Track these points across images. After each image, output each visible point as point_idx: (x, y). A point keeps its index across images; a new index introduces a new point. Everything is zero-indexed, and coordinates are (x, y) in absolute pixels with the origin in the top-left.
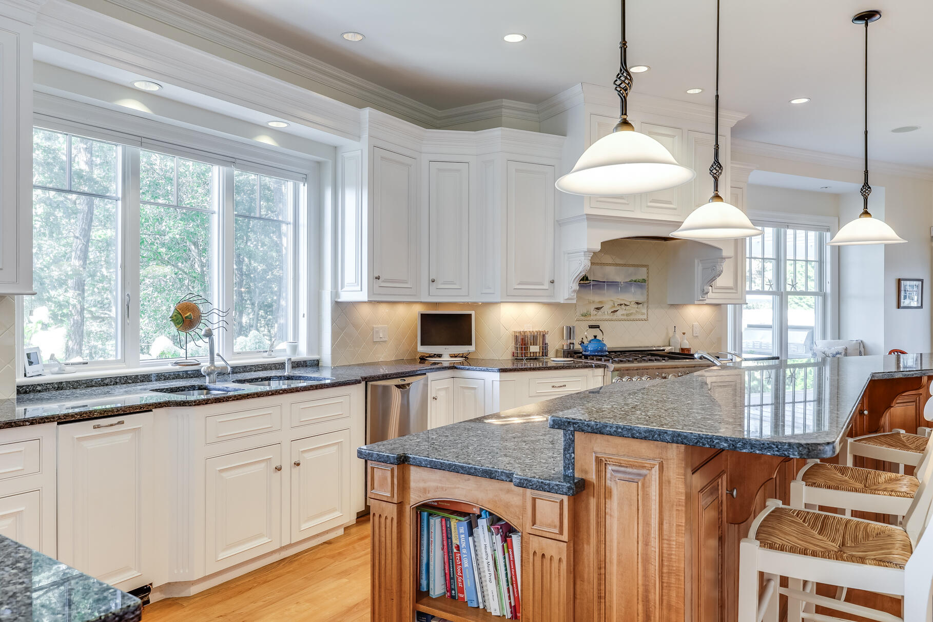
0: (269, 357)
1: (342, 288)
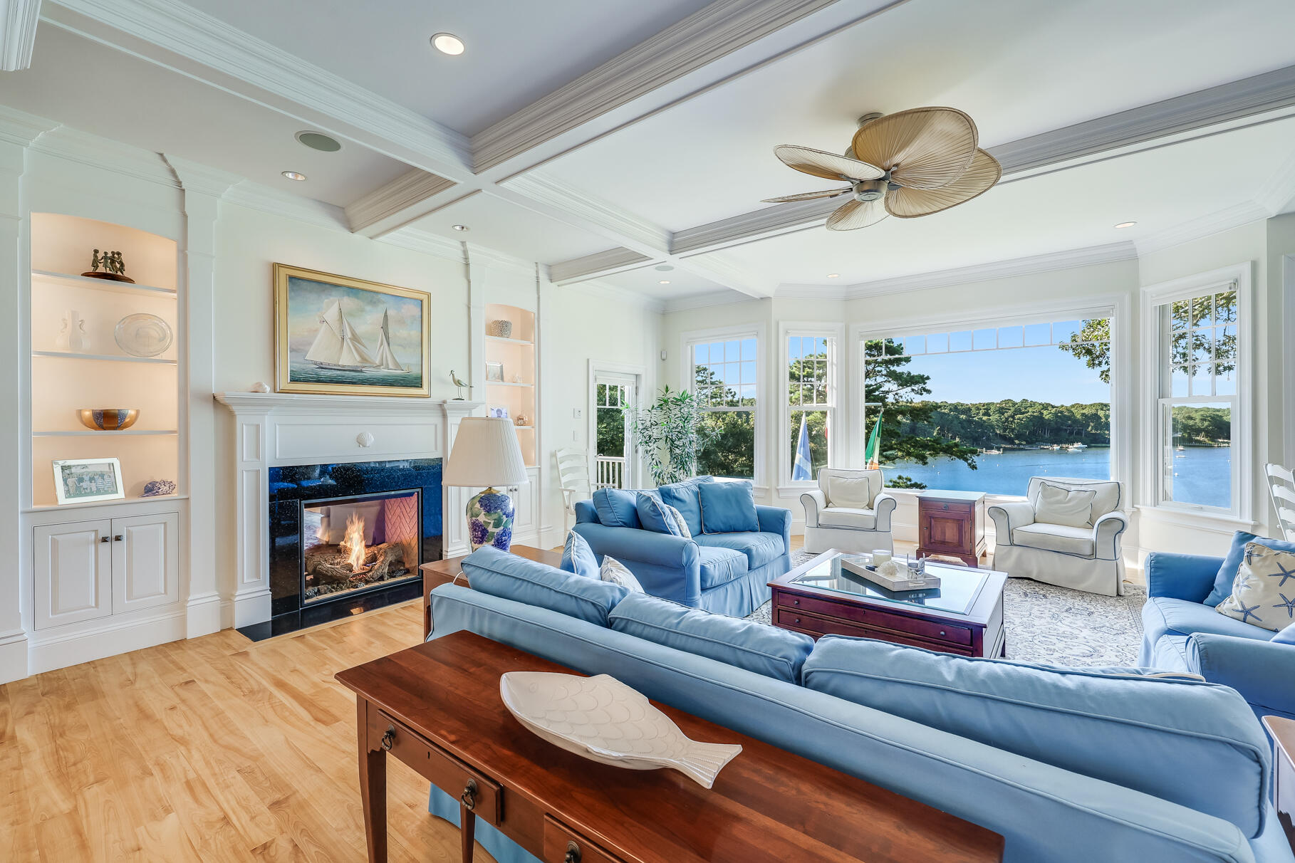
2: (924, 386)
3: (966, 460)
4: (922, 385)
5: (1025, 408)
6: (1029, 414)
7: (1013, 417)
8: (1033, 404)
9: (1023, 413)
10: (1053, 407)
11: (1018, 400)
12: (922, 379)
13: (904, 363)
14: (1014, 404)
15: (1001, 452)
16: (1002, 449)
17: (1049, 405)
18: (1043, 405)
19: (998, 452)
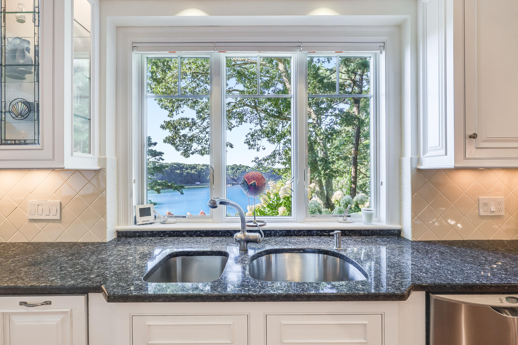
0: (344, 221)
1: (424, 153)
2: (161, 157)
3: (179, 191)
4: (160, 157)
5: (241, 168)
6: (242, 170)
7: (236, 171)
8: (243, 166)
9: (240, 170)
10: (249, 167)
11: (238, 165)
12: (161, 154)
13: (153, 146)
14: (237, 166)
15: (231, 185)
16: (232, 184)
17: (248, 167)
18: (246, 167)
19: (230, 185)
